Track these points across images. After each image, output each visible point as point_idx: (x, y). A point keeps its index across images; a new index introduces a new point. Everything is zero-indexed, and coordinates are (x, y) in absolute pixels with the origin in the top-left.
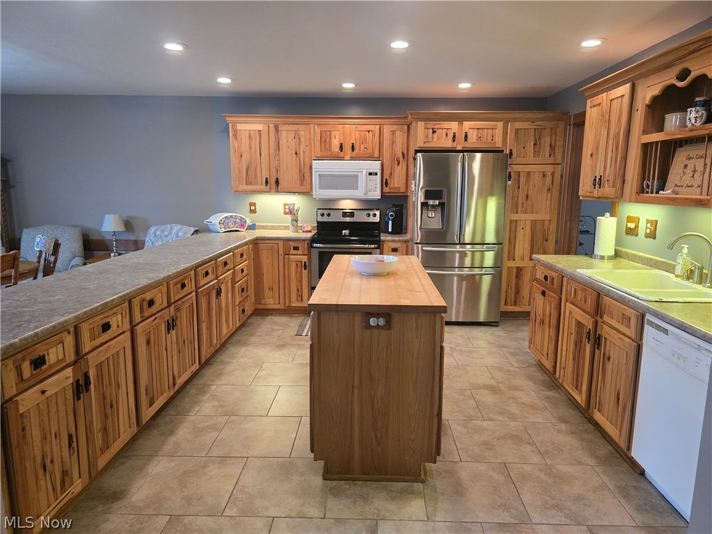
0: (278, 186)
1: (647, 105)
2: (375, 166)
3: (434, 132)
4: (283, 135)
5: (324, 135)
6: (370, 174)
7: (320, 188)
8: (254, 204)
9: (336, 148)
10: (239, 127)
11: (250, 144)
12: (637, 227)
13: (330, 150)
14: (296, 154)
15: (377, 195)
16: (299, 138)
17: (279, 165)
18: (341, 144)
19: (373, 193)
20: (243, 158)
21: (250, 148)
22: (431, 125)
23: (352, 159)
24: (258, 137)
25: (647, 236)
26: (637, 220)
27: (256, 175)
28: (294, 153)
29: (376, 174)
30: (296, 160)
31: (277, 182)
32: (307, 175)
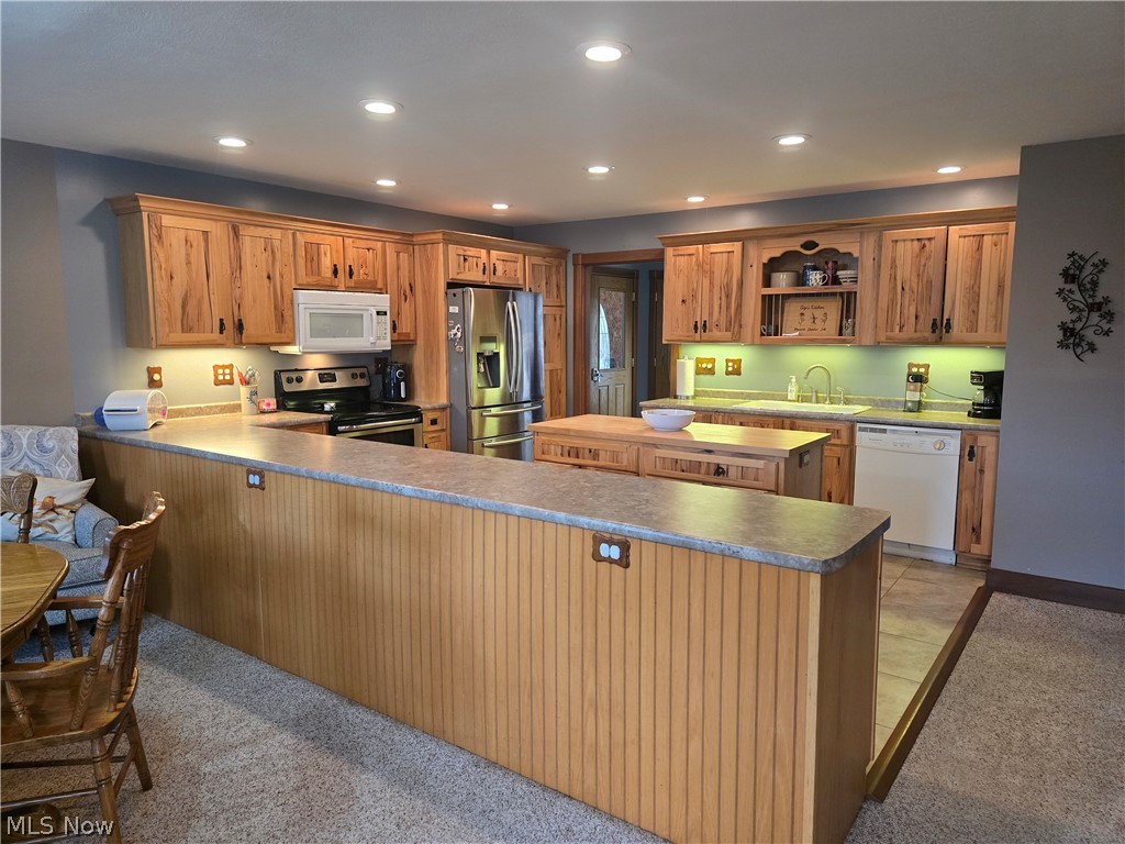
0: (241, 333)
1: (764, 264)
2: (383, 301)
3: (465, 260)
4: (247, 243)
5: (309, 249)
6: (378, 313)
7: (311, 337)
8: (158, 370)
9: (327, 272)
10: (167, 220)
11: (188, 255)
12: (714, 366)
13: (319, 274)
14: (269, 277)
15: (386, 345)
16: (273, 252)
17: (241, 297)
18: (335, 266)
19: (382, 341)
20: (175, 280)
21: (189, 263)
22: (460, 250)
23: (348, 289)
24: (202, 244)
25: (728, 373)
26: (713, 361)
27: (200, 314)
28: (266, 275)
29: (385, 313)
30: (269, 288)
31: (240, 327)
32: (287, 314)
